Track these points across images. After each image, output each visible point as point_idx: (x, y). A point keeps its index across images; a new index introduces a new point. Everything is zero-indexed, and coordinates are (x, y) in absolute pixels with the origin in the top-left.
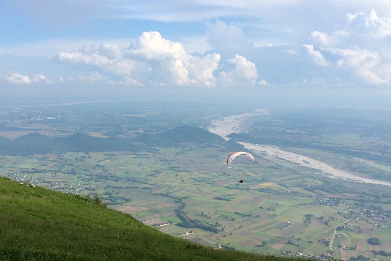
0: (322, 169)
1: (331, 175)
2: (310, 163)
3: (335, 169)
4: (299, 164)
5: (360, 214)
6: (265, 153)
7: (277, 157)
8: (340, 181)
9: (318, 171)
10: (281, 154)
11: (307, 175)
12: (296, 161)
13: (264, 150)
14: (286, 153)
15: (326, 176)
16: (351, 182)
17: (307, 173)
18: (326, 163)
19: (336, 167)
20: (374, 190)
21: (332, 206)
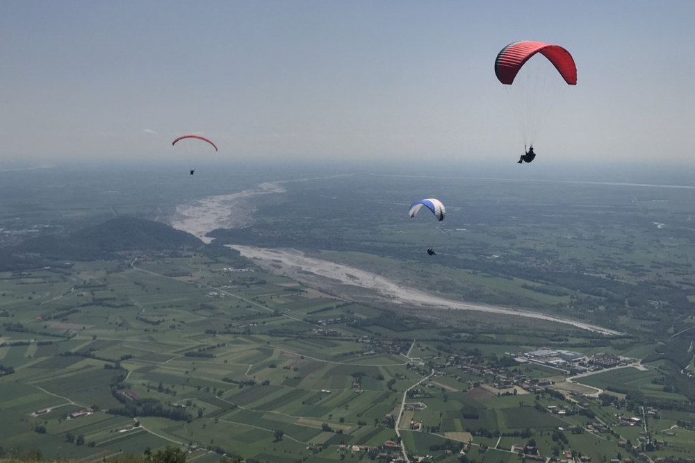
0: (380, 288)
1: (394, 298)
2: (358, 279)
3: (400, 287)
4: (340, 281)
5: (444, 366)
6: (279, 264)
7: (300, 271)
8: (410, 307)
9: (373, 291)
10: (307, 264)
11: (353, 300)
12: (333, 277)
13: (276, 259)
14: (316, 262)
15: (386, 301)
16: (428, 308)
17: (353, 298)
18: (385, 276)
19: (403, 283)
20: (466, 322)
21: (399, 354)
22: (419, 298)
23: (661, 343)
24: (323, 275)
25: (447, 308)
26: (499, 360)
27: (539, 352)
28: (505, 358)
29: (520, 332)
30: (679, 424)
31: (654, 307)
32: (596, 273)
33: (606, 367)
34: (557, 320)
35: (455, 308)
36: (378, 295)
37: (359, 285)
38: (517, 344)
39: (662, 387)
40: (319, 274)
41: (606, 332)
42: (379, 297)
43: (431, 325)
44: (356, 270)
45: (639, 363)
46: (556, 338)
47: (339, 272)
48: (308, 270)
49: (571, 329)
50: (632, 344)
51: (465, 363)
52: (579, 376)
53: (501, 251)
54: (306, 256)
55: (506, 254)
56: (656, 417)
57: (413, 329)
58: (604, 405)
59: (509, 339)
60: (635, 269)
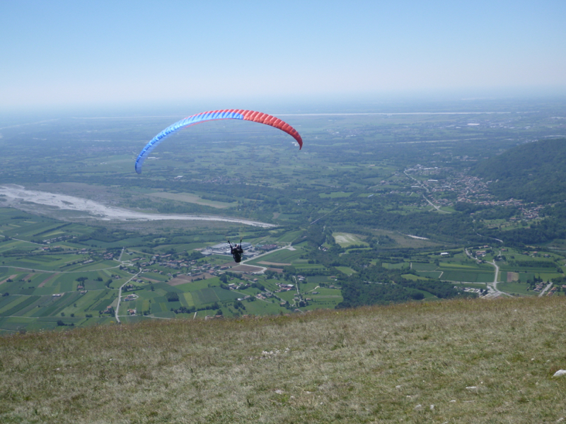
0: (91, 209)
1: (104, 216)
3: (107, 207)
4: (57, 207)
5: (149, 265)
7: (22, 201)
8: (118, 222)
9: (86, 213)
10: (27, 195)
11: (70, 221)
12: (52, 204)
14: (35, 193)
15: (98, 219)
16: (131, 222)
17: (70, 219)
18: (94, 200)
19: (109, 204)
20: (162, 229)
21: (112, 259)
22: (123, 214)
23: (304, 230)
24: (42, 203)
25: (146, 220)
26: (190, 255)
27: (219, 246)
28: (194, 253)
29: (203, 232)
30: (321, 285)
31: (297, 204)
32: (254, 183)
33: (268, 251)
34: (230, 221)
35: (152, 219)
36: (90, 215)
37: (74, 209)
38: (203, 241)
39: (307, 261)
40: (39, 203)
41: (265, 225)
42: (91, 217)
43: (135, 235)
44: (69, 197)
45: (289, 246)
46: (230, 234)
47: (56, 200)
48: (30, 201)
49: (240, 226)
50: (284, 232)
51: (164, 260)
52: (249, 259)
53: (184, 172)
54: (27, 189)
55: (187, 174)
56: (304, 282)
57: (121, 239)
58: (268, 278)
59: (196, 239)
60: (282, 178)
